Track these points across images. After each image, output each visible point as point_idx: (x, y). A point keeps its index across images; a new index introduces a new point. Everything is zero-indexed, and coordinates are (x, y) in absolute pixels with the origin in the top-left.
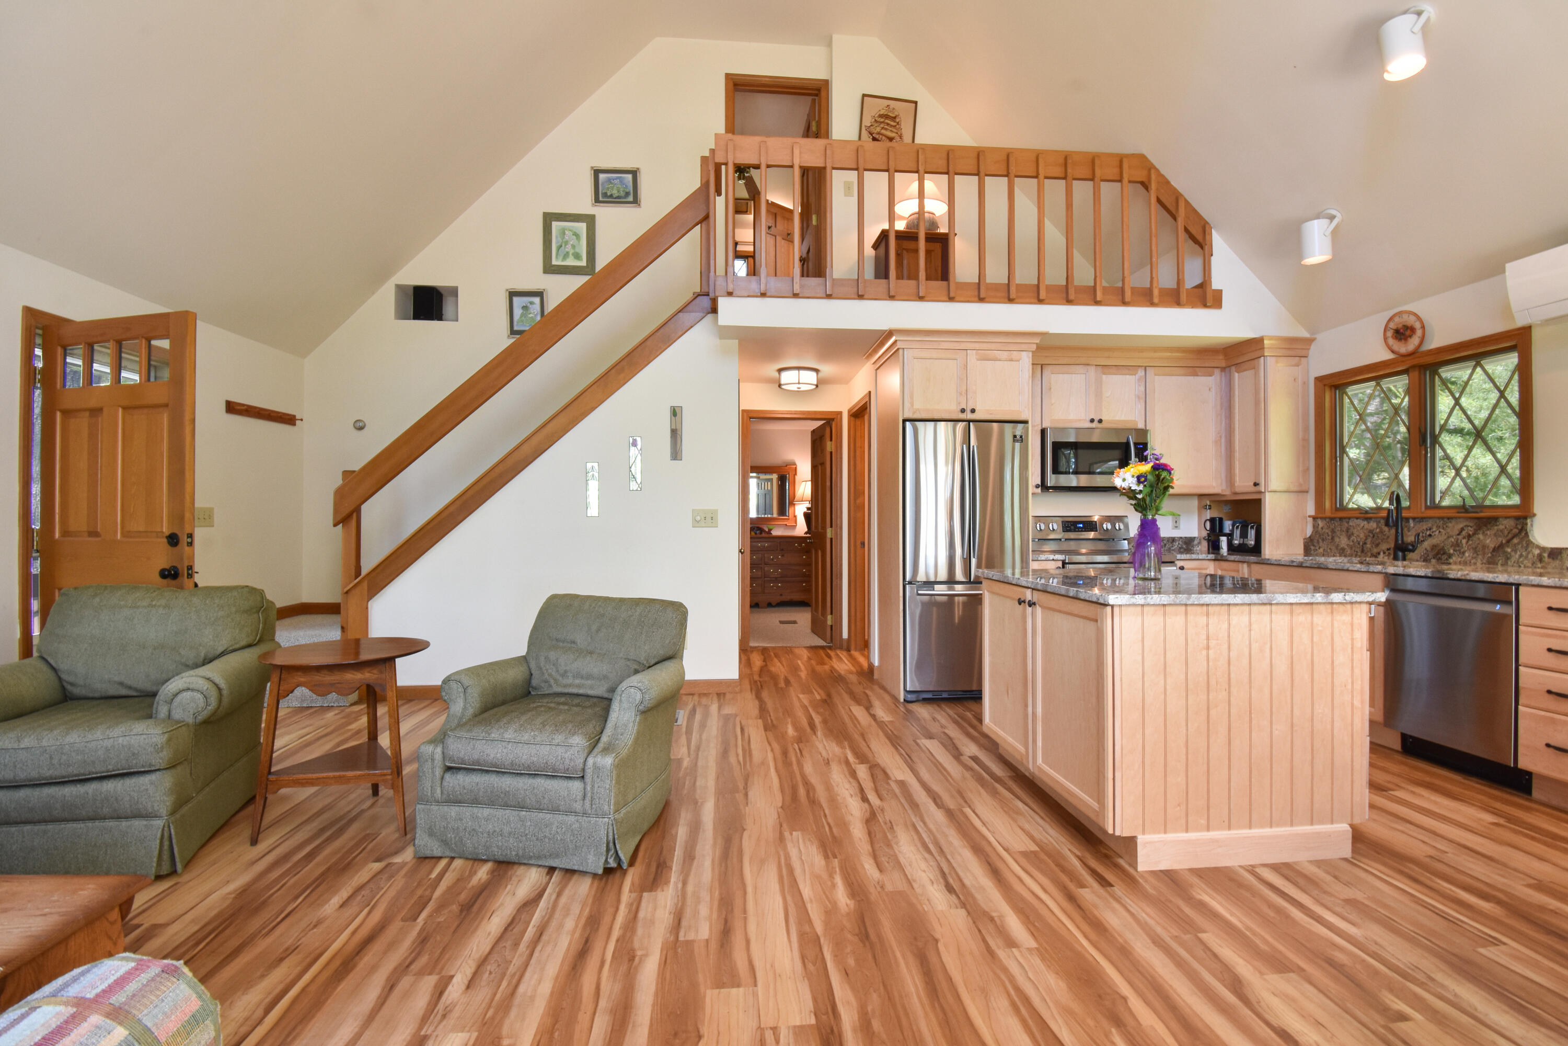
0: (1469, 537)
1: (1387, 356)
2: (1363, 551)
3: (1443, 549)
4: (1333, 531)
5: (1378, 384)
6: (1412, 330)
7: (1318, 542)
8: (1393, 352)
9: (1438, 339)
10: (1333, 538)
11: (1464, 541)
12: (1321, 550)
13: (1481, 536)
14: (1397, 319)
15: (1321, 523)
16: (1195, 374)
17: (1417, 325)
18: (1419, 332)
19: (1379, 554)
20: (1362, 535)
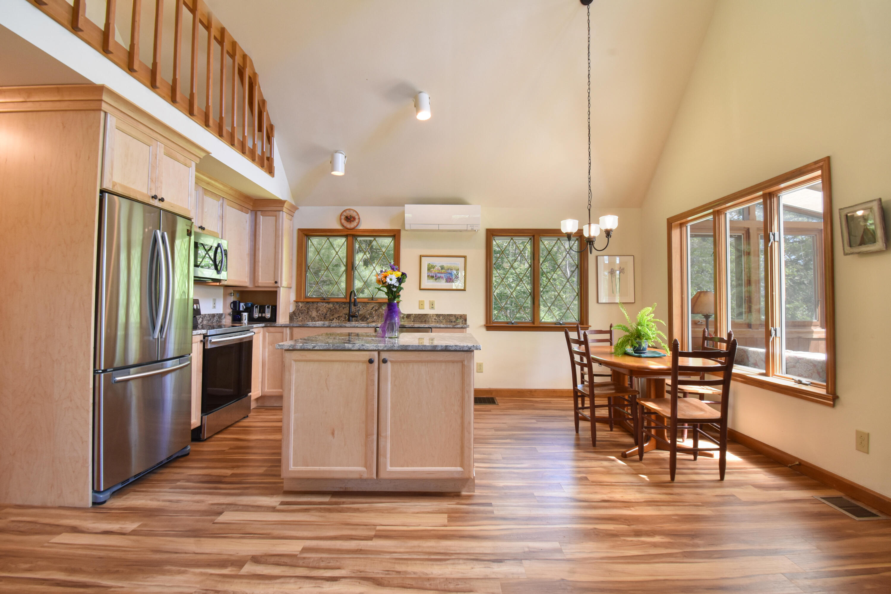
0: (376, 310)
1: (339, 227)
2: (325, 318)
3: (364, 316)
4: (308, 309)
5: (328, 239)
6: (354, 219)
7: (299, 314)
8: (343, 226)
9: (364, 225)
10: (308, 312)
11: (374, 312)
12: (301, 318)
13: (381, 310)
14: (348, 212)
15: (301, 305)
16: (242, 211)
17: (357, 217)
18: (357, 221)
19: (334, 319)
20: (325, 311)
